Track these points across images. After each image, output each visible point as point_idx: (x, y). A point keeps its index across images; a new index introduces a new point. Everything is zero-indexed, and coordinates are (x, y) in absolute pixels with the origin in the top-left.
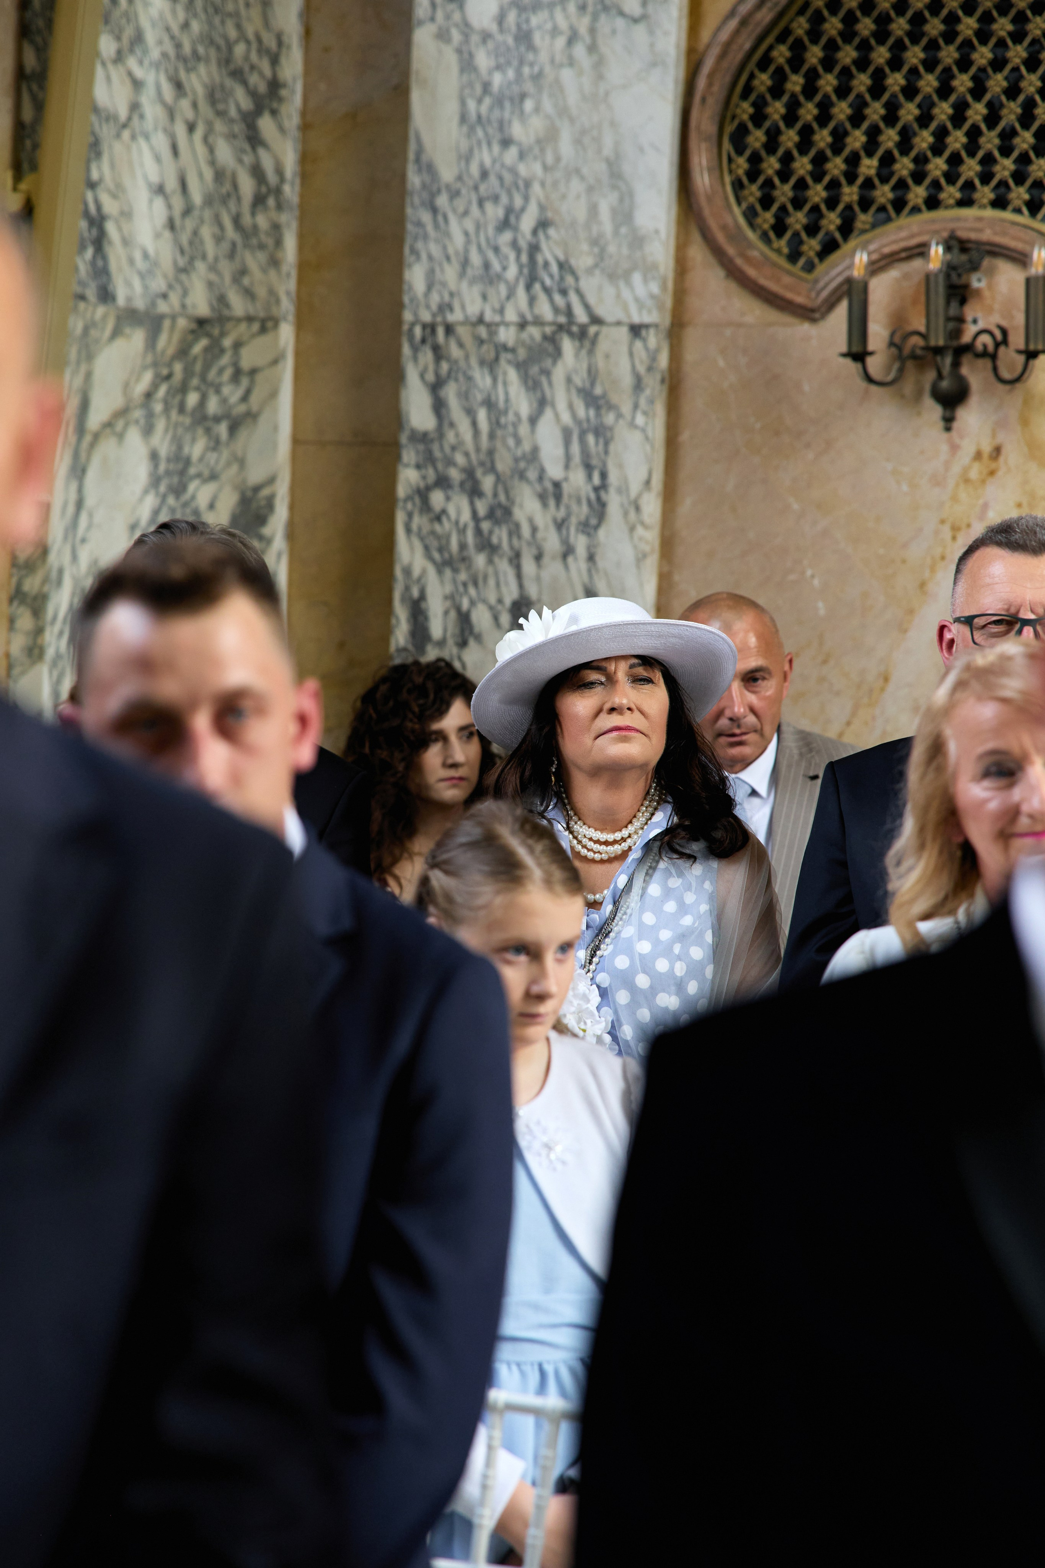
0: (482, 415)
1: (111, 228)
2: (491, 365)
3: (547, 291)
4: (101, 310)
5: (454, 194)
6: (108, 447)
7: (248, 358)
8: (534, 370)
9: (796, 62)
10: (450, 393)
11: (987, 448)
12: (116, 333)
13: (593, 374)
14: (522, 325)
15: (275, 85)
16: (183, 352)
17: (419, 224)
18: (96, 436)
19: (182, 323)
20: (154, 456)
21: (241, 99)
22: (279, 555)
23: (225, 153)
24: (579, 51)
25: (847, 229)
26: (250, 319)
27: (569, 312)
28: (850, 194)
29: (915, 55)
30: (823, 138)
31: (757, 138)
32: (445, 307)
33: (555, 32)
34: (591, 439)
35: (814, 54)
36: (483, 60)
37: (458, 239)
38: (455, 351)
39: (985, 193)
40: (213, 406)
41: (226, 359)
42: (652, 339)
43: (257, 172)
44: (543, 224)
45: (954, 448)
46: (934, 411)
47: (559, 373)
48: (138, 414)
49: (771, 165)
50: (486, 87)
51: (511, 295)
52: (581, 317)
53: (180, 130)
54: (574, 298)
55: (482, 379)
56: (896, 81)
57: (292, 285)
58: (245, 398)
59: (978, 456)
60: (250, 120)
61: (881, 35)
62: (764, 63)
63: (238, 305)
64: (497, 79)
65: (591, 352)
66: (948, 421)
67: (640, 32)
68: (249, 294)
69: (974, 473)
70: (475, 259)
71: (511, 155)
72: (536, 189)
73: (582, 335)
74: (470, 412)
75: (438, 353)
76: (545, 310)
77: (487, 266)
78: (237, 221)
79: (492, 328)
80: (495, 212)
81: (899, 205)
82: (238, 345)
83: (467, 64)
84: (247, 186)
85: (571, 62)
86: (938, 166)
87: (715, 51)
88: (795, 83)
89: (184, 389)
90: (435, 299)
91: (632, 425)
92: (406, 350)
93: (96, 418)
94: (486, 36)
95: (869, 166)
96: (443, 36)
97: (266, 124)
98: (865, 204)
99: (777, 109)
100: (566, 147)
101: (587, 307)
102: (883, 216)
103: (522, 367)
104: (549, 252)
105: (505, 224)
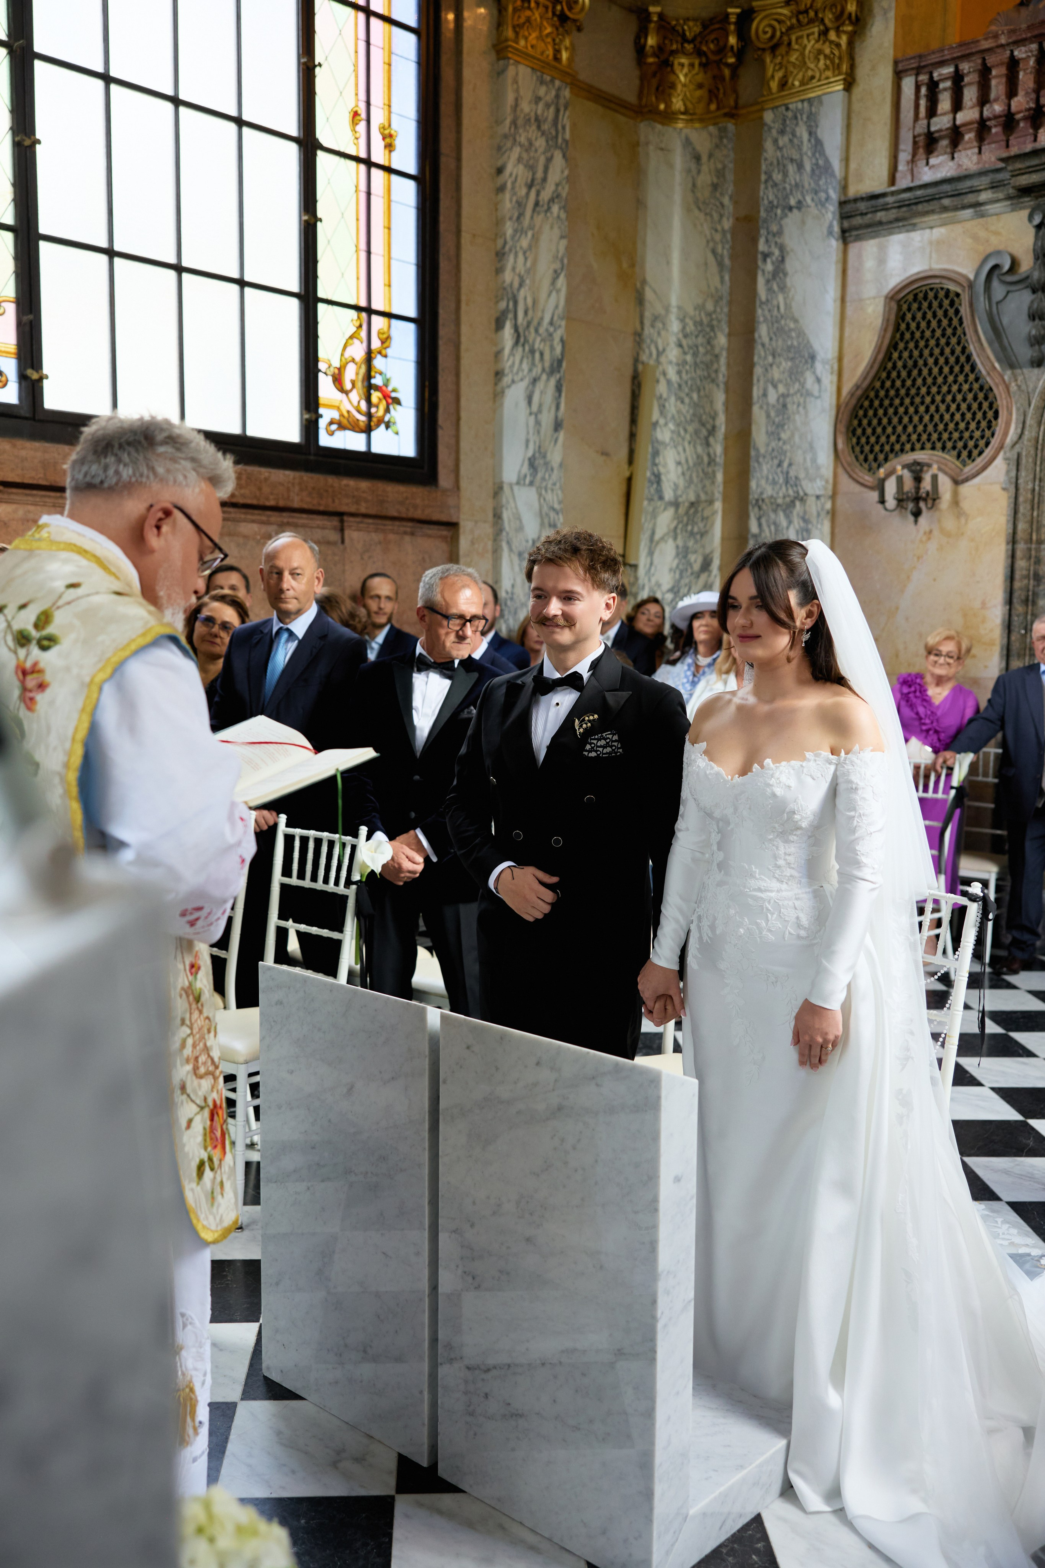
0: (773, 528)
1: (663, 478)
2: (775, 511)
3: (792, 486)
4: (659, 503)
5: (764, 457)
6: (662, 545)
7: (707, 513)
8: (788, 512)
9: (871, 405)
10: (763, 521)
11: (928, 529)
12: (665, 509)
13: (805, 512)
14: (784, 497)
15: (714, 427)
16: (687, 513)
17: (754, 468)
18: (658, 543)
19: (687, 504)
20: (677, 547)
21: (704, 432)
22: (715, 576)
23: (700, 449)
24: (801, 409)
25: (886, 459)
26: (706, 501)
27: (798, 492)
28: (887, 448)
29: (907, 401)
30: (879, 430)
31: (859, 431)
32: (762, 493)
33: (794, 403)
34: (805, 533)
35: (876, 403)
36: (773, 414)
37: (765, 471)
38: (764, 507)
39: (928, 445)
40: (696, 530)
41: (699, 514)
42: (822, 499)
43: (709, 455)
44: (790, 465)
45: (918, 531)
46: (911, 518)
47: (795, 513)
48: (672, 534)
49: (863, 440)
50: (774, 423)
51: (781, 488)
52: (801, 493)
53: (686, 444)
54: (799, 488)
55: (772, 516)
56: (901, 410)
57: (721, 489)
58: (705, 526)
59: (925, 533)
60: (707, 438)
61: (897, 395)
62: (861, 407)
63: (703, 497)
64: (777, 420)
65: (805, 505)
66: (916, 522)
67: (818, 402)
68: (706, 493)
69: (924, 539)
70: (771, 477)
71: (781, 443)
72: (788, 454)
73: (802, 500)
74: (769, 526)
75: (760, 508)
76: (791, 492)
77: (774, 479)
78: (703, 471)
79: (775, 499)
80: (776, 462)
81: (902, 450)
82: (703, 510)
83: (768, 416)
84: (706, 459)
85: (798, 412)
86: (914, 437)
87: (844, 405)
88: (871, 413)
89: (687, 524)
90: (759, 490)
91: (817, 528)
92: (750, 508)
93: (657, 537)
94: (774, 406)
95: (893, 439)
96: (761, 407)
97: (711, 440)
98: (892, 450)
99: (865, 422)
100: (797, 439)
101: (804, 491)
102: (896, 455)
103: (784, 511)
104: (792, 474)
105: (780, 465)
